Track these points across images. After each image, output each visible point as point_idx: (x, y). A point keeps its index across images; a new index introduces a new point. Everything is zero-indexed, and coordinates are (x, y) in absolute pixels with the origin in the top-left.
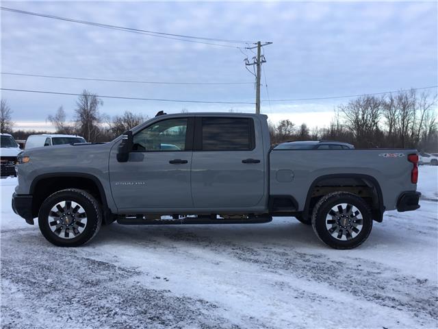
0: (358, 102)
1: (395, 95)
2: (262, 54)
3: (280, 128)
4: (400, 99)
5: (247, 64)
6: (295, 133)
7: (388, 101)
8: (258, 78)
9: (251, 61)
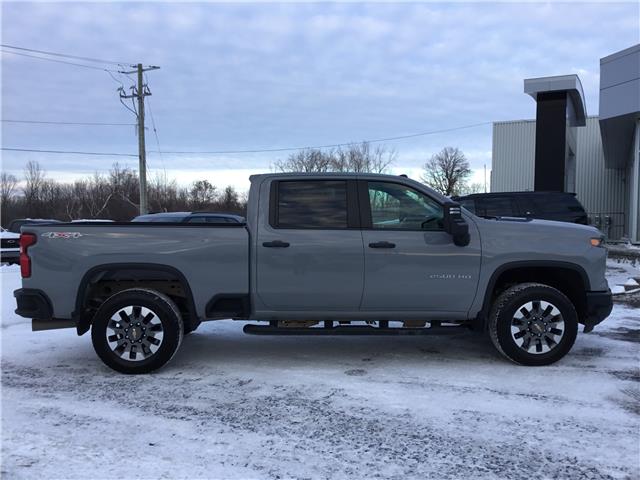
0: (301, 158)
1: (346, 150)
2: (144, 82)
3: (194, 193)
4: (353, 155)
5: (122, 96)
6: (217, 199)
7: (338, 157)
8: (141, 117)
9: (129, 93)
